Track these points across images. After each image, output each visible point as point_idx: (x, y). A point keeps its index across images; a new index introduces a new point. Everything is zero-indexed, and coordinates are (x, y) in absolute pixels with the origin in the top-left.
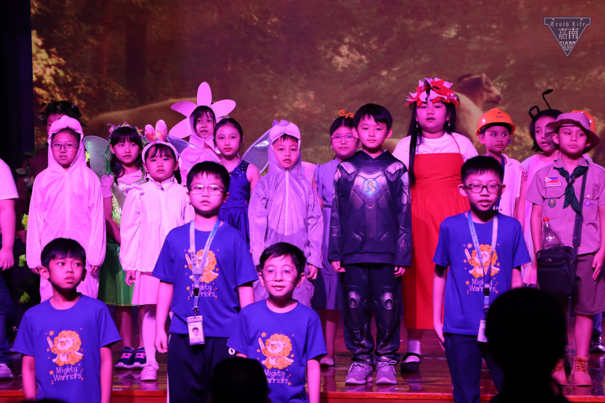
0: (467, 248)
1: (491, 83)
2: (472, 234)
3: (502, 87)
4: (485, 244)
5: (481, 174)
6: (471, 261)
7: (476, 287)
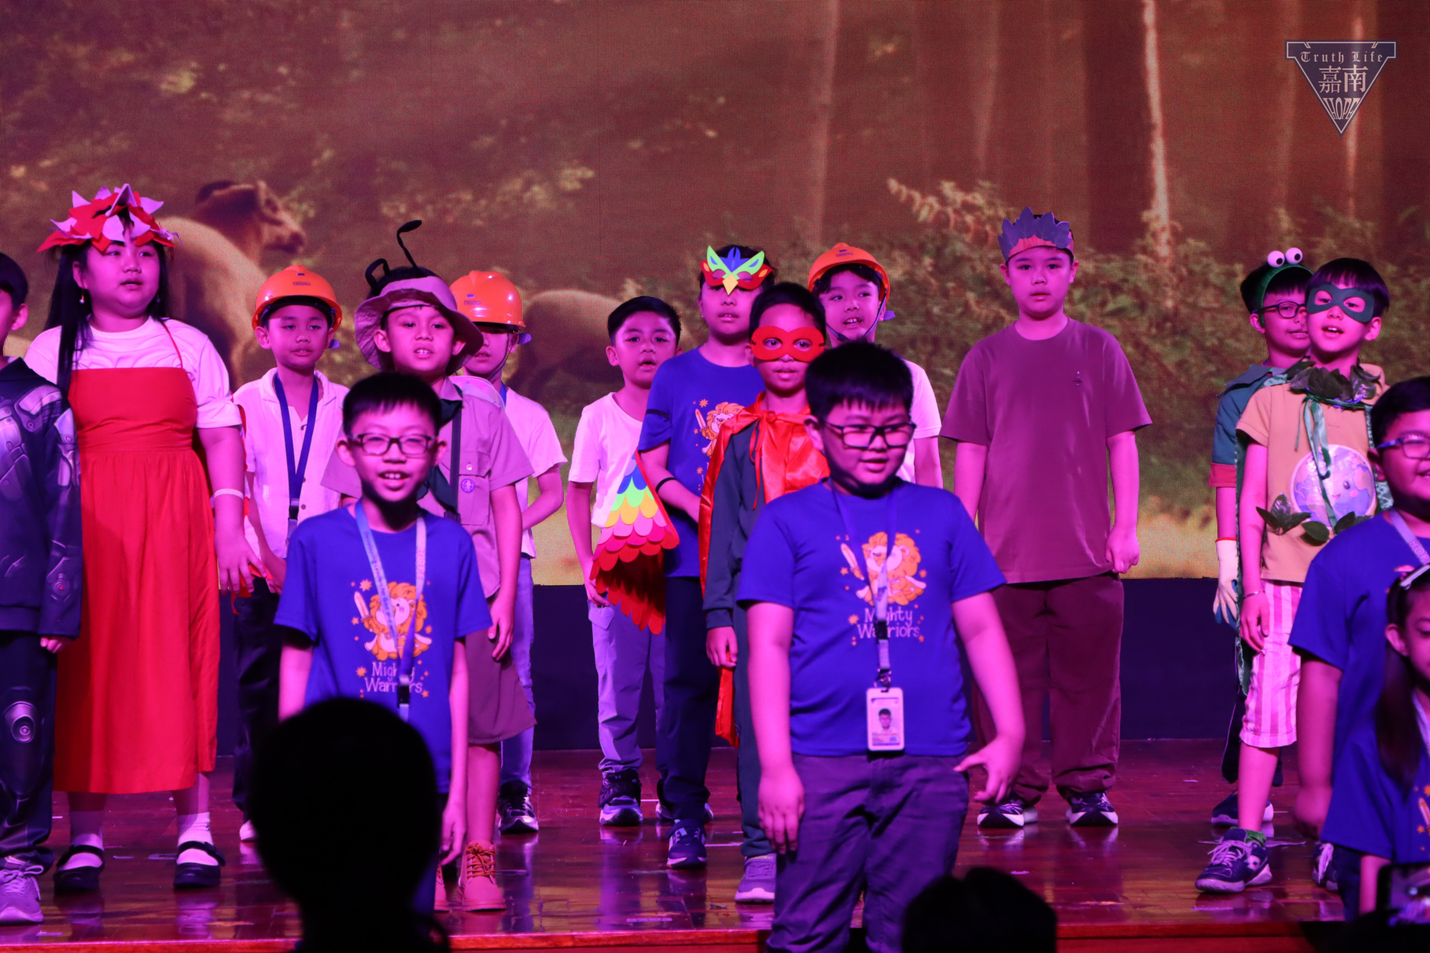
0: (360, 591)
1: (280, 203)
2: (371, 559)
3: (305, 214)
4: (399, 582)
5: (386, 411)
6: (368, 621)
7: (381, 681)
